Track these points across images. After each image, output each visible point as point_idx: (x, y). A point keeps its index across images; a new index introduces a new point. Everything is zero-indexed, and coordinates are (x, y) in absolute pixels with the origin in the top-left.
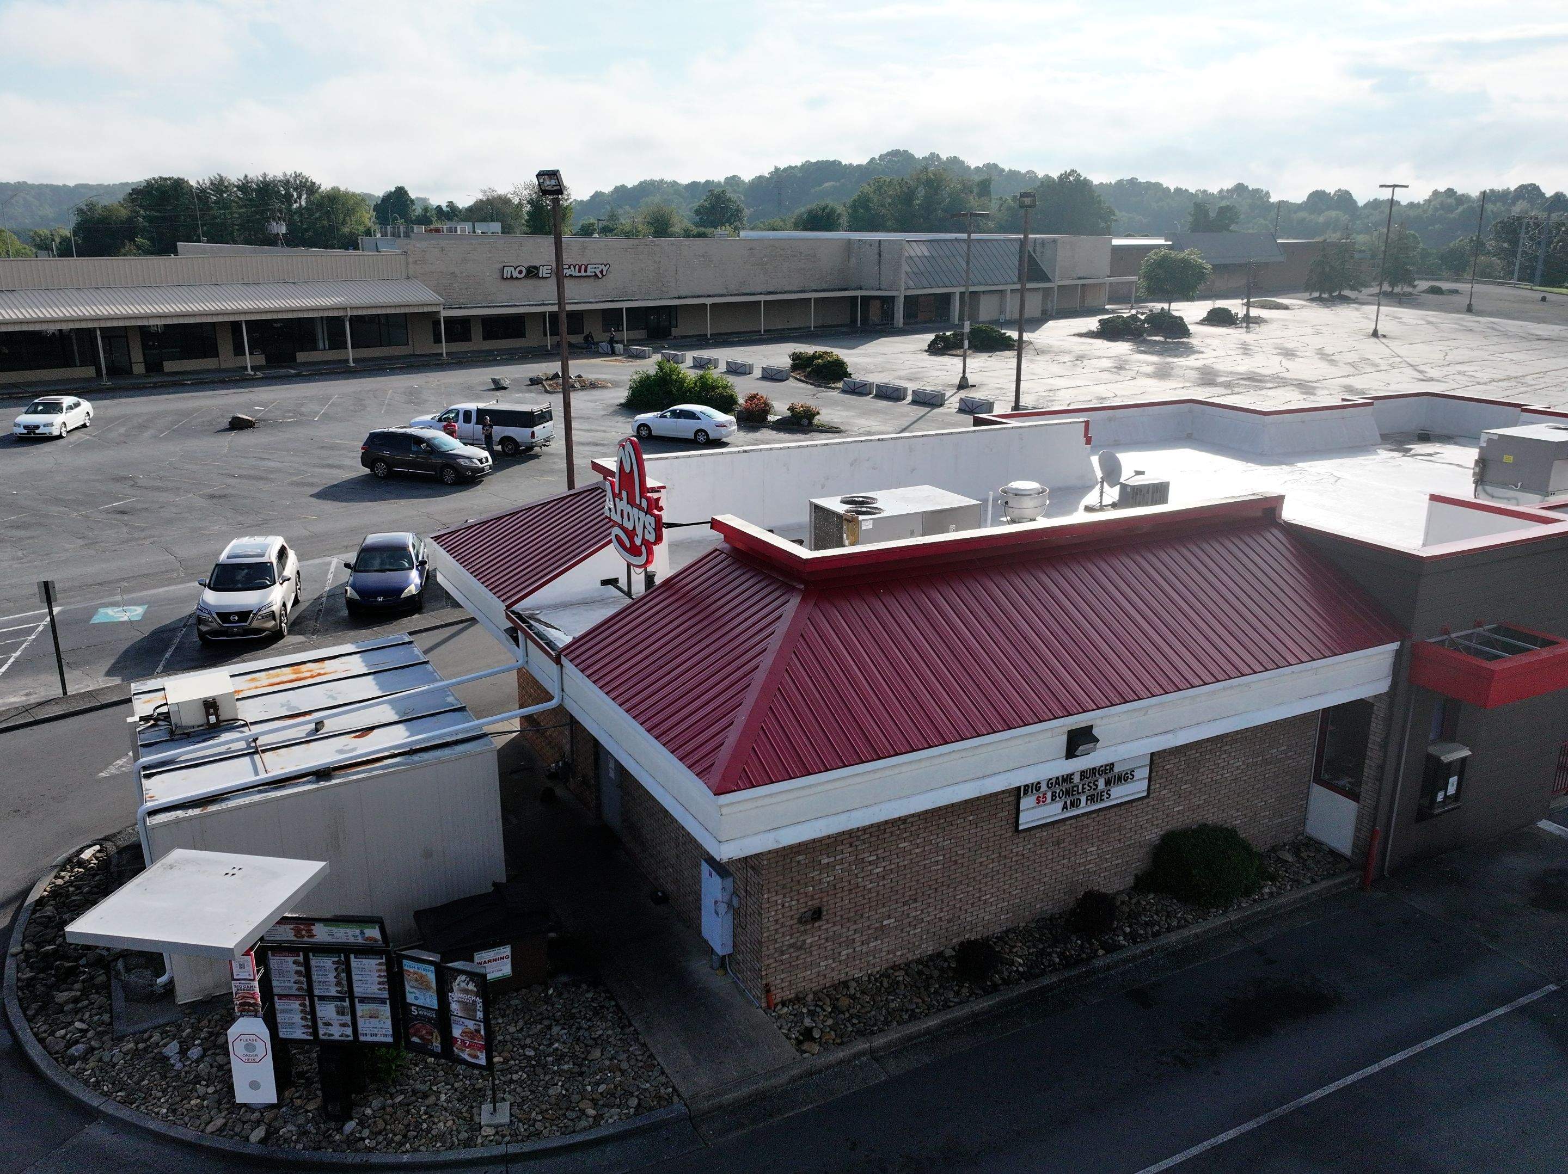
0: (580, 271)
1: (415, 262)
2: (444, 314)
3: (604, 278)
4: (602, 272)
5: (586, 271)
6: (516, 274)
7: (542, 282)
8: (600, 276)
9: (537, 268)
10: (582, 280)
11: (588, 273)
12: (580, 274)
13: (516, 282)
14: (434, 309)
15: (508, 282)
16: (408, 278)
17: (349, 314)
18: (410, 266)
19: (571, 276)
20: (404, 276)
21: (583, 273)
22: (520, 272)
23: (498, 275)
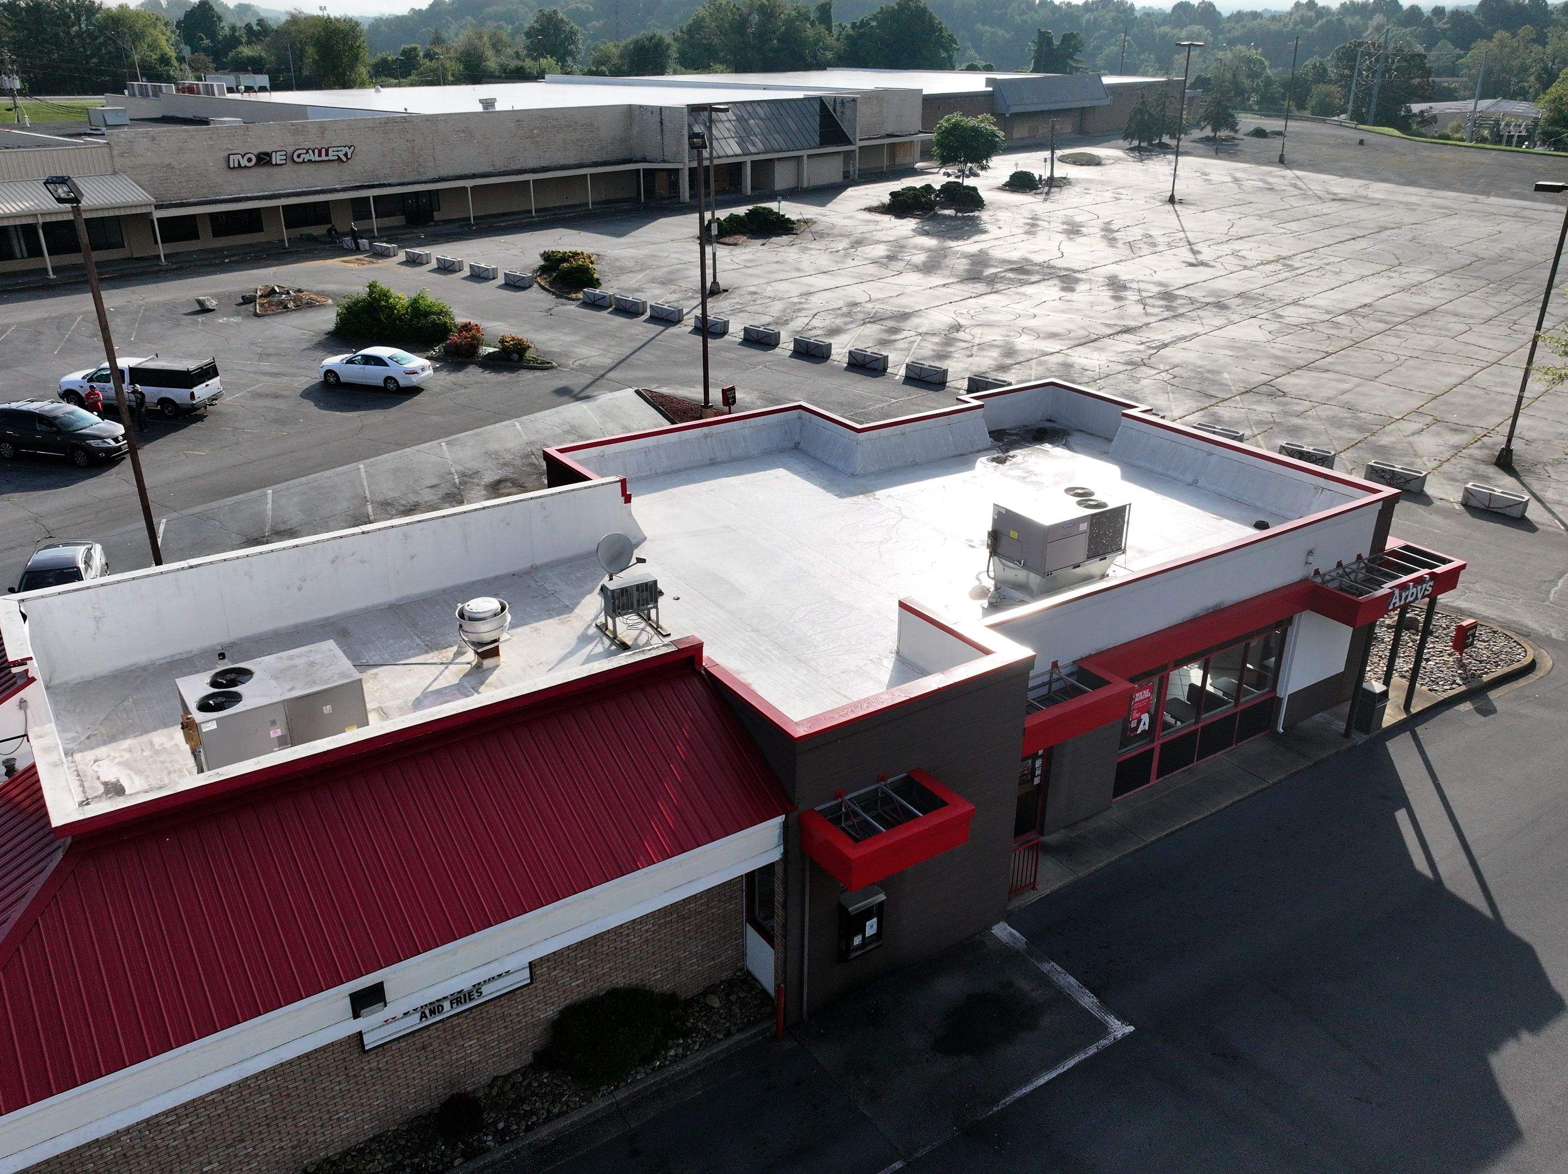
0: (320, 155)
1: (122, 155)
2: (158, 214)
3: (349, 162)
4: (346, 155)
5: (327, 155)
6: (244, 162)
7: (276, 170)
8: (344, 159)
9: (269, 155)
10: (323, 164)
11: (330, 157)
12: (320, 159)
13: (245, 171)
14: (144, 210)
15: (235, 172)
16: (115, 173)
17: (41, 221)
18: (116, 159)
19: (310, 161)
20: (110, 170)
21: (324, 158)
22: (250, 160)
23: (224, 165)
